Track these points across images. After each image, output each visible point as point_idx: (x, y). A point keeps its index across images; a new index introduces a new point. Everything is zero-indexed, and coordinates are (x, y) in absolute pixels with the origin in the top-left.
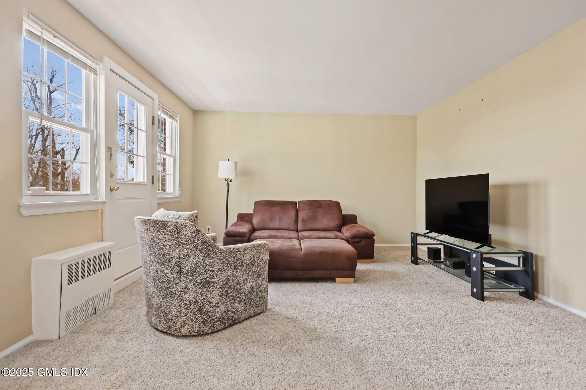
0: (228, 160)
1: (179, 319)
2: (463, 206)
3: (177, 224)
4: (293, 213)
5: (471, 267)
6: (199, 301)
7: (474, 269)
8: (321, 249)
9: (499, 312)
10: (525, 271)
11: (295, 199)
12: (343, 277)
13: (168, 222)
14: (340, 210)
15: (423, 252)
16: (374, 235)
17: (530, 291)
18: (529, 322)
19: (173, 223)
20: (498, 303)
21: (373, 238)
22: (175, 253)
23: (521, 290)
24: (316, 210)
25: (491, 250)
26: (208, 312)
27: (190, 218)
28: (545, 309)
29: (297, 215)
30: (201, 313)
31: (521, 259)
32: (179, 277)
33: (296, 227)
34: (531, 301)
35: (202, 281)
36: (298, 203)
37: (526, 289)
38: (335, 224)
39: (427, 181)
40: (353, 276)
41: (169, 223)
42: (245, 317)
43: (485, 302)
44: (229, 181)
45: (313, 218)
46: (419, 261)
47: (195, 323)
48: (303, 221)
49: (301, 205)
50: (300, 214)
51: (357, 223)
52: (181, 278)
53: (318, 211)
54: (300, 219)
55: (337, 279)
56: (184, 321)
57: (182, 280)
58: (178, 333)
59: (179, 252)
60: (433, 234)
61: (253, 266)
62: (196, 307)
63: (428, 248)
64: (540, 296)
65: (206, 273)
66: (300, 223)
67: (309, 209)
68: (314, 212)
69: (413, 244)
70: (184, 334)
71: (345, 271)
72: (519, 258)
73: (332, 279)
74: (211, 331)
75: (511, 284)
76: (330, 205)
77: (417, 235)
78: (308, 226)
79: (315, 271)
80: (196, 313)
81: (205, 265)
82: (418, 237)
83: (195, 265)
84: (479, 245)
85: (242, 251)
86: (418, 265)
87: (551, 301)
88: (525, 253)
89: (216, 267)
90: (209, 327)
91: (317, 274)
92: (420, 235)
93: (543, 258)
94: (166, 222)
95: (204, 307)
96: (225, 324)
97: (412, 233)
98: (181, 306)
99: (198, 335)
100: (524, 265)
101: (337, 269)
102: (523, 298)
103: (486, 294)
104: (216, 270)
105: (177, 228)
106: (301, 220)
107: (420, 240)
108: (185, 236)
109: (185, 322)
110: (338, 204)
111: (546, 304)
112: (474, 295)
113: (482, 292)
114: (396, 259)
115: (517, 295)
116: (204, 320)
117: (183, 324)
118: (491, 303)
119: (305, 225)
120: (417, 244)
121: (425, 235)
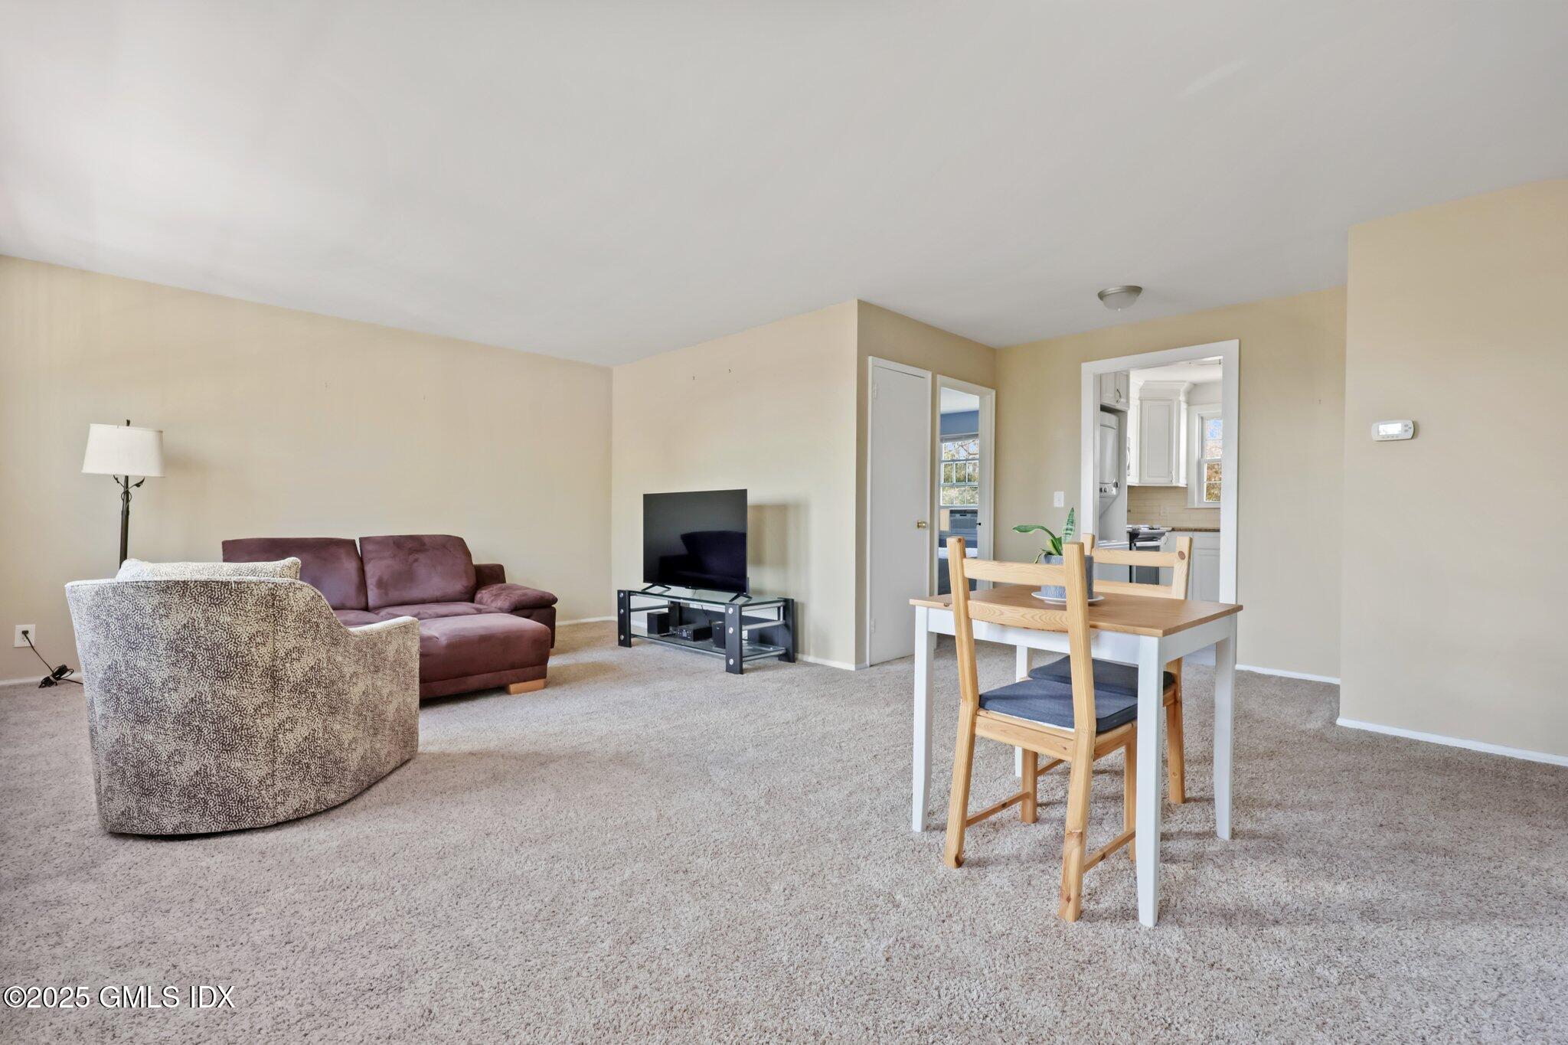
0: (128, 423)
1: (270, 789)
2: (690, 539)
3: (275, 586)
4: (350, 566)
5: (726, 629)
6: (319, 742)
7: (731, 630)
8: (482, 632)
9: (764, 681)
10: (786, 625)
11: (353, 533)
12: (525, 681)
13: (251, 582)
14: (468, 554)
15: (639, 623)
16: (555, 600)
17: (791, 651)
18: (796, 684)
19: (263, 584)
20: (760, 673)
21: (554, 606)
22: (263, 650)
23: (781, 653)
24: (411, 558)
25: (747, 601)
26: (336, 763)
27: (287, 572)
28: (808, 669)
29: (362, 572)
30: (323, 766)
31: (782, 608)
32: (270, 699)
33: (364, 600)
34: (791, 664)
35: (324, 700)
36: (360, 542)
37: (786, 649)
38: (461, 587)
39: (645, 496)
40: (542, 675)
41: (253, 585)
42: (389, 768)
43: (745, 675)
44: (130, 485)
45: (407, 576)
46: (633, 640)
47: (309, 790)
48: (381, 584)
49: (369, 547)
50: (370, 569)
51: (504, 582)
52: (274, 701)
53: (416, 560)
54: (371, 582)
55: (512, 687)
56: (282, 790)
57: (277, 704)
58: (268, 820)
59: (274, 644)
60: (657, 589)
61: (400, 666)
62: (313, 756)
63: (648, 614)
64: (800, 656)
65: (333, 683)
66: (372, 590)
67: (394, 556)
68: (407, 561)
69: (622, 611)
70: (281, 818)
71: (528, 669)
72: (779, 608)
73: (502, 689)
74: (340, 800)
75: (769, 648)
76: (444, 546)
77: (630, 593)
78: (395, 595)
79: (469, 678)
80: (313, 768)
81: (330, 667)
82: (631, 597)
83: (312, 668)
84: (735, 595)
85: (384, 635)
86: (633, 648)
87: (811, 659)
88: (786, 601)
89: (348, 670)
90: (338, 793)
91: (474, 682)
92: (635, 593)
93: (803, 604)
94: (244, 582)
95: (329, 752)
96: (363, 784)
97: (619, 592)
98: (274, 761)
99: (316, 814)
100: (784, 618)
101: (513, 667)
102: (782, 662)
103: (745, 666)
104: (348, 675)
105: (273, 594)
106: (374, 583)
107: (636, 602)
108: (291, 611)
109: (285, 793)
110: (459, 543)
111: (808, 664)
112: (730, 669)
113: (741, 662)
114: (591, 644)
115: (776, 661)
116: (328, 781)
117: (279, 798)
118: (752, 675)
119: (386, 594)
120: (630, 610)
121: (644, 592)
